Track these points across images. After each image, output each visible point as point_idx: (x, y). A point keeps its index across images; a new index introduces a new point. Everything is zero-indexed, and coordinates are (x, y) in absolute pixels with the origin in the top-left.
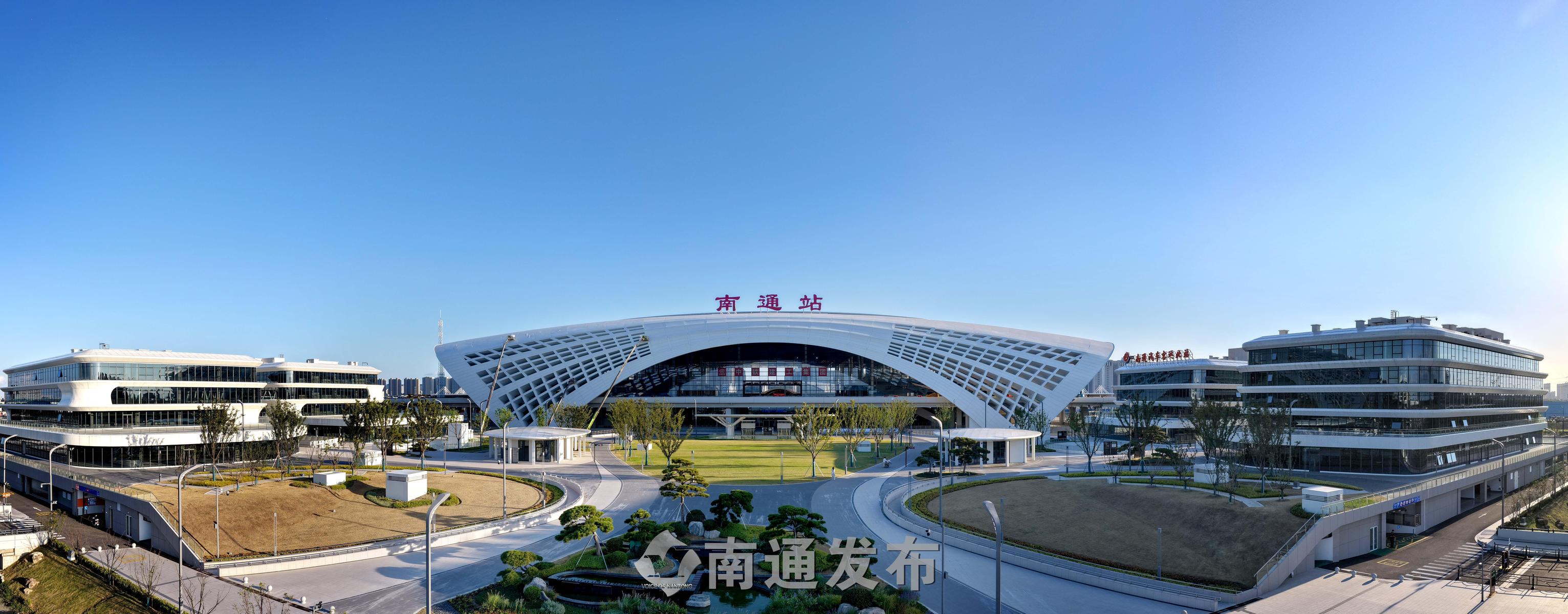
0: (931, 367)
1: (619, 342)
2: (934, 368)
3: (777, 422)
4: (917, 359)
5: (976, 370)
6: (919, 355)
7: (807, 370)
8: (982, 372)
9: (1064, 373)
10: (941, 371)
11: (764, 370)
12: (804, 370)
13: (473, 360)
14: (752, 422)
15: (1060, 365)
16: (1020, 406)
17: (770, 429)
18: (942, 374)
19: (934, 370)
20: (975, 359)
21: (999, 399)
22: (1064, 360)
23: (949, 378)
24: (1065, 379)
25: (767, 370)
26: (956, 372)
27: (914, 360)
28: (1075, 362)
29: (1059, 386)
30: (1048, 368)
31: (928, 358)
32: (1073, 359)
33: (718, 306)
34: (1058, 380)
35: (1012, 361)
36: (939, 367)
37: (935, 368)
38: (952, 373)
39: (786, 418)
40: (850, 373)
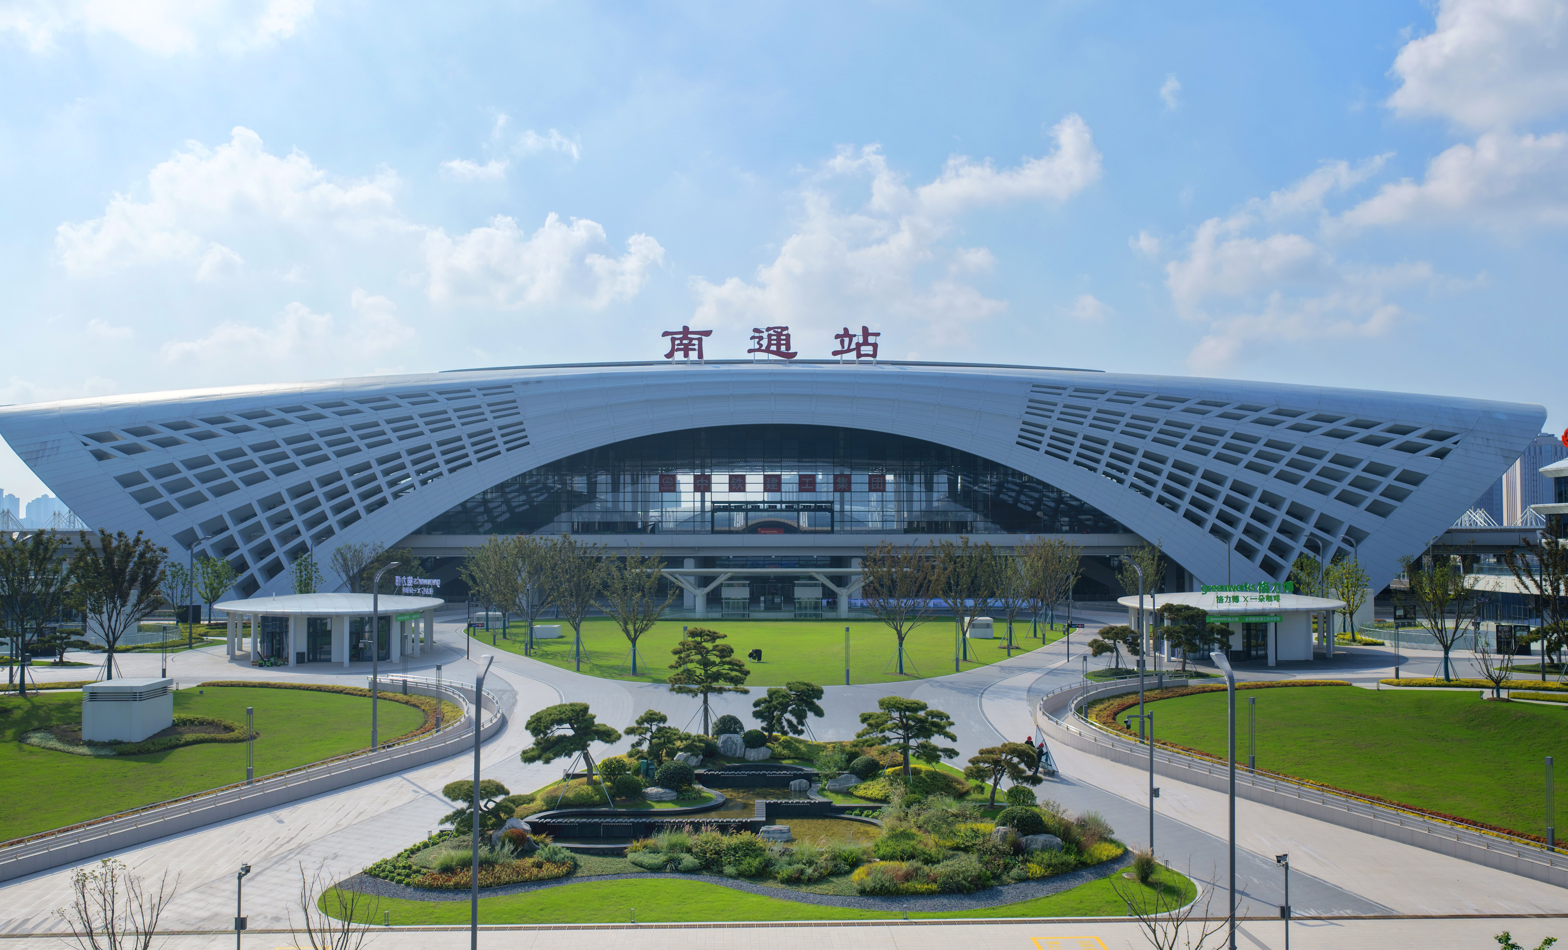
0: (1109, 470)
1: (459, 418)
2: (1114, 472)
3: (794, 585)
4: (1079, 455)
5: (1207, 476)
6: (1082, 446)
7: (844, 480)
8: (1219, 480)
9: (1413, 479)
10: (1130, 478)
11: (755, 481)
12: (838, 480)
13: (106, 447)
14: (744, 585)
15: (1402, 462)
16: (1306, 551)
17: (777, 600)
18: (1133, 485)
19: (1113, 477)
20: (1205, 453)
21: (1258, 536)
22: (1412, 449)
23: (1148, 494)
24: (1418, 493)
25: (760, 479)
26: (1162, 480)
27: (1073, 457)
28: (1441, 454)
29: (1401, 509)
30: (1373, 468)
31: (1101, 452)
32: (1436, 445)
33: (668, 350)
34: (1399, 496)
35: (1288, 456)
36: (1126, 472)
37: (1116, 473)
38: (1152, 483)
39: (815, 575)
40: (929, 486)
